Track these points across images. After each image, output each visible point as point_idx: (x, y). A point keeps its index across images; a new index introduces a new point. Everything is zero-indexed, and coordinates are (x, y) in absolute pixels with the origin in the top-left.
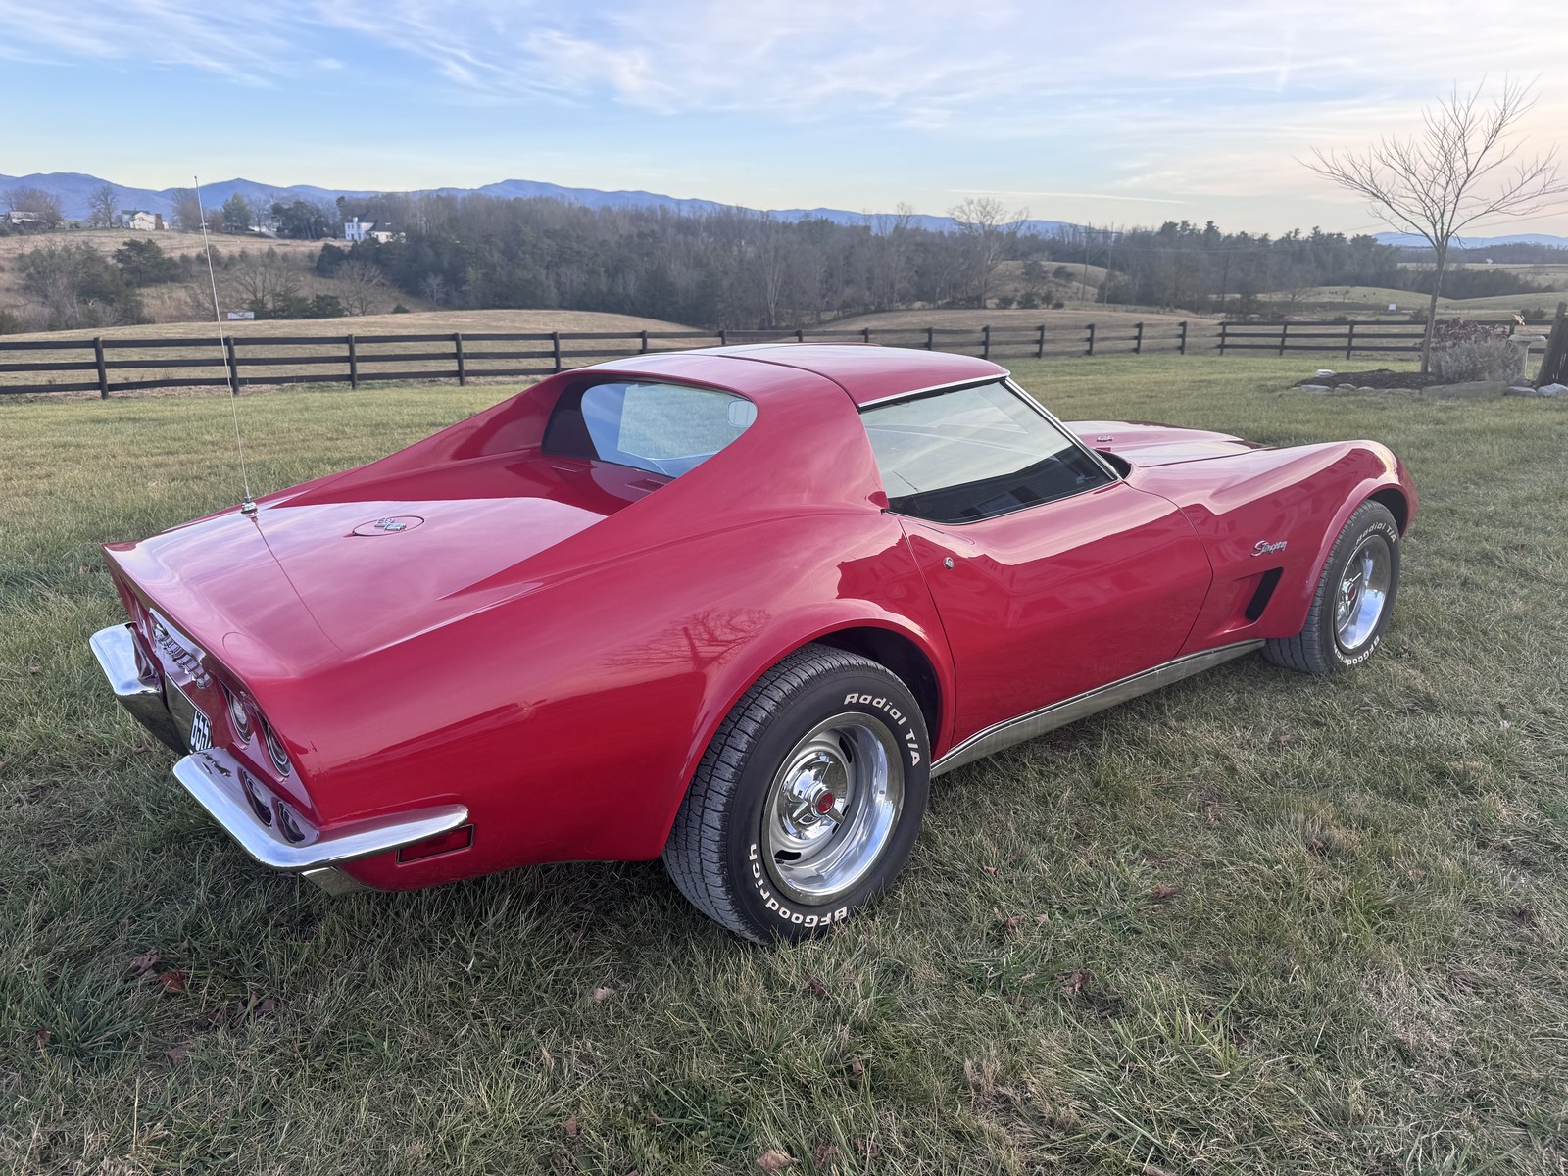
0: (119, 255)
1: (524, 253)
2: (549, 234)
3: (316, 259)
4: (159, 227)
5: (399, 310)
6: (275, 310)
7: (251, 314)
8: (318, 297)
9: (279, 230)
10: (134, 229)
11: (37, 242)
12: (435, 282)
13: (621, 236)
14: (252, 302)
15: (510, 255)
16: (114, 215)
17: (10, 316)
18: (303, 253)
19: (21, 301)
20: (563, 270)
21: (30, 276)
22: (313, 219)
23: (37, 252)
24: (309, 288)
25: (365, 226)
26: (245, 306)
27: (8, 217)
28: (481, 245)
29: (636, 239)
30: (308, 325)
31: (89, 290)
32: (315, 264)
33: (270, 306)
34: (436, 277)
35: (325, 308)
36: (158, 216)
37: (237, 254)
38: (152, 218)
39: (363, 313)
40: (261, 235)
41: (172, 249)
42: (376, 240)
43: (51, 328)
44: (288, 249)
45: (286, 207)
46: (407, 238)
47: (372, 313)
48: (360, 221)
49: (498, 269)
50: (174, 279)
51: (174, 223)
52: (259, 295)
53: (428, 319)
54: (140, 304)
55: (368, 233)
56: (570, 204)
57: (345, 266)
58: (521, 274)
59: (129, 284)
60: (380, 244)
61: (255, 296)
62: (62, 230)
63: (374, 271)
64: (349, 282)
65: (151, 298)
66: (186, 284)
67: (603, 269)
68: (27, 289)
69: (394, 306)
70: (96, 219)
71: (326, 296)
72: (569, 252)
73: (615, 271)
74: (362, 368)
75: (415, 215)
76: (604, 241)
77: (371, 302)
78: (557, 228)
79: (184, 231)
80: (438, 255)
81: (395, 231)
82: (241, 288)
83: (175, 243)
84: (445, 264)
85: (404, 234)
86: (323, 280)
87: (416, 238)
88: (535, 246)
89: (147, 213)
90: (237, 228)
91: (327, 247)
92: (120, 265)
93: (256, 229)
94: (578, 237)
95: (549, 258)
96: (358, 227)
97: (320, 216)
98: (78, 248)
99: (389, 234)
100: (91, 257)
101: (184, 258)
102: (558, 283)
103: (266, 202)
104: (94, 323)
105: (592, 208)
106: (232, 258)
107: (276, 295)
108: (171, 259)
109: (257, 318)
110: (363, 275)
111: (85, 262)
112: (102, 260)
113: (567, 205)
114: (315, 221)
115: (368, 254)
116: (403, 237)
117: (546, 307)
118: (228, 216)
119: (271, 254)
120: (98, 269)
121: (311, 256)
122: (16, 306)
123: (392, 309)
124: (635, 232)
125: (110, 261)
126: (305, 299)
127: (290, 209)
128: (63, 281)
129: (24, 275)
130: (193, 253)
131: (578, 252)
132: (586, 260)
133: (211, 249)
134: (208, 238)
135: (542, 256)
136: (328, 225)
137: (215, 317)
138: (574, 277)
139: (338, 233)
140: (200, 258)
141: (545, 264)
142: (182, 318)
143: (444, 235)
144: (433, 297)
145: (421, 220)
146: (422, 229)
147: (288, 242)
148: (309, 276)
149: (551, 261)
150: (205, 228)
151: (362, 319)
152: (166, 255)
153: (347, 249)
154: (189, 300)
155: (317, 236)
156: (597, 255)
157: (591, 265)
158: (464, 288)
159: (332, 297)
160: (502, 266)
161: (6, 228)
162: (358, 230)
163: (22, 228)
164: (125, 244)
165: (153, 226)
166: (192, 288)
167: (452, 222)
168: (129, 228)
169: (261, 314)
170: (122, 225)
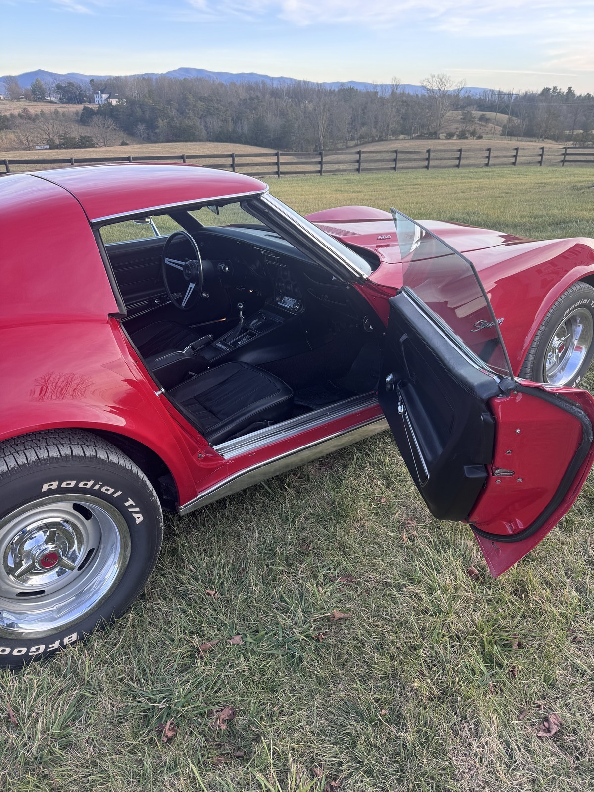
1: (189, 110)
2: (202, 99)
3: (80, 115)
5: (123, 144)
6: (60, 145)
7: (48, 147)
8: (81, 137)
9: (61, 99)
12: (142, 127)
13: (241, 99)
14: (48, 140)
15: (181, 112)
18: (73, 112)
20: (209, 119)
22: (78, 92)
24: (77, 132)
25: (105, 96)
26: (45, 142)
28: (166, 106)
29: (248, 101)
30: (77, 152)
32: (79, 118)
33: (57, 142)
34: (142, 124)
35: (85, 143)
37: (39, 113)
39: (105, 146)
40: (51, 102)
41: (6, 111)
42: (110, 104)
44: (65, 110)
45: (63, 85)
46: (127, 102)
47: (110, 145)
48: (102, 93)
49: (175, 119)
50: (7, 127)
51: (7, 96)
52: (51, 136)
53: (138, 148)
55: (106, 100)
57: (95, 119)
58: (187, 122)
60: (112, 106)
61: (49, 137)
63: (110, 121)
64: (97, 128)
66: (14, 130)
67: (231, 118)
69: (121, 141)
71: (85, 136)
72: (212, 109)
73: (237, 119)
75: (131, 89)
76: (232, 102)
77: (109, 139)
78: (206, 95)
79: (12, 101)
80: (143, 112)
81: (120, 99)
82: (42, 132)
83: (7, 107)
84: (147, 117)
85: (125, 100)
86: (84, 127)
87: (131, 103)
88: (194, 106)
90: (38, 98)
91: (85, 109)
93: (49, 99)
94: (217, 100)
95: (202, 113)
96: (101, 96)
97: (81, 91)
99: (117, 100)
101: (12, 115)
102: (206, 127)
103: (53, 83)
106: (36, 115)
107: (60, 136)
108: (5, 116)
109: (51, 149)
110: (104, 124)
114: (79, 94)
115: (107, 112)
116: (125, 102)
117: (200, 140)
118: (34, 91)
119: (56, 112)
121: (77, 113)
123: (120, 143)
124: (248, 96)
126: (74, 138)
127: (65, 87)
130: (16, 113)
131: (217, 109)
132: (221, 114)
133: (25, 110)
134: (24, 104)
135: (198, 111)
136: (86, 96)
137: (29, 148)
138: (215, 124)
139: (91, 101)
140: (20, 116)
141: (200, 116)
142: (13, 149)
143: (146, 100)
144: (141, 136)
145: (135, 92)
146: (135, 97)
147: (65, 105)
148: (77, 125)
149: (203, 115)
150: (22, 98)
151: (104, 149)
152: (3, 114)
153: (96, 110)
154: (16, 139)
155: (80, 102)
156: (227, 110)
157: (224, 116)
158: (157, 131)
159: (88, 137)
160: (177, 118)
162: (101, 98)
166: (17, 132)
167: (150, 93)
169: (53, 146)
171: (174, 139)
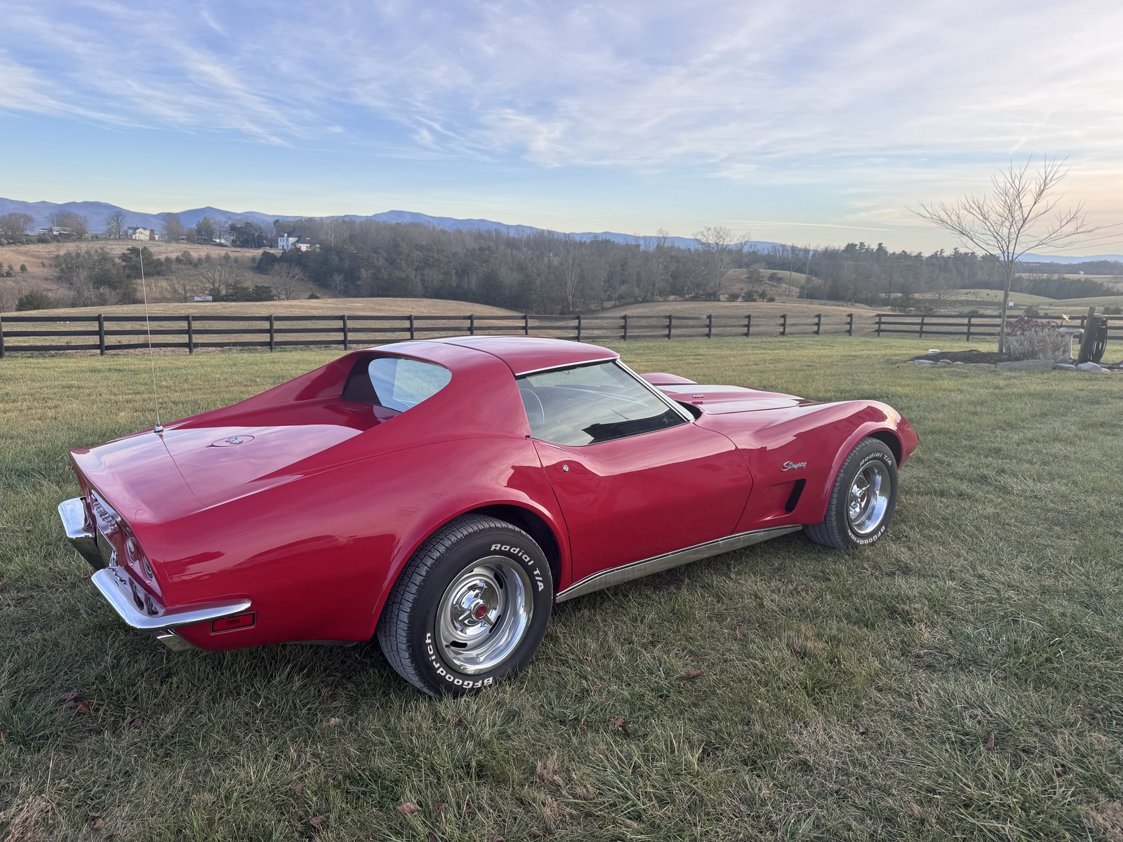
0: (124, 257)
1: (401, 260)
2: (419, 247)
3: (257, 261)
4: (152, 238)
5: (312, 297)
6: (227, 296)
7: (210, 298)
8: (256, 287)
9: (233, 241)
10: (135, 240)
11: (69, 247)
12: (338, 278)
13: (468, 250)
14: (212, 290)
15: (391, 262)
16: (122, 230)
17: (46, 297)
18: (248, 257)
19: (55, 287)
20: (426, 271)
21: (62, 270)
22: (257, 234)
23: (68, 254)
24: (251, 281)
25: (292, 240)
26: (207, 292)
27: (51, 230)
28: (372, 254)
29: (478, 252)
30: (249, 306)
31: (102, 280)
32: (256, 265)
33: (223, 292)
34: (339, 275)
35: (261, 295)
36: (152, 231)
37: (203, 257)
38: (147, 233)
39: (288, 299)
40: (221, 245)
41: (160, 253)
42: (299, 250)
43: (73, 305)
44: (238, 254)
45: (239, 226)
46: (320, 248)
47: (294, 298)
48: (289, 236)
49: (382, 270)
50: (159, 273)
51: (162, 236)
52: (217, 285)
53: (332, 303)
54: (135, 290)
55: (294, 244)
56: (434, 228)
57: (277, 266)
58: (398, 274)
59: (129, 277)
60: (302, 252)
61: (214, 286)
62: (86, 240)
63: (297, 270)
64: (278, 277)
65: (143, 286)
66: (167, 277)
67: (454, 271)
68: (59, 278)
69: (309, 294)
70: (110, 232)
71: (263, 286)
72: (431, 260)
73: (463, 272)
74: (278, 337)
75: (326, 233)
76: (456, 252)
77: (293, 291)
78: (424, 243)
79: (169, 242)
80: (341, 260)
81: (312, 243)
82: (204, 280)
83: (163, 249)
84: (346, 266)
85: (318, 246)
86: (261, 276)
87: (326, 249)
88: (408, 255)
89: (145, 229)
90: (204, 240)
91: (265, 254)
92: (124, 264)
93: (218, 241)
94: (438, 250)
95: (418, 264)
96: (287, 240)
97: (261, 233)
98: (96, 252)
99: (308, 245)
100: (104, 258)
101: (167, 259)
102: (423, 281)
103: (225, 223)
104: (103, 302)
105: (448, 230)
106: (200, 260)
107: (228, 285)
108: (158, 260)
109: (214, 300)
110: (289, 273)
111: (100, 261)
112: (112, 260)
113: (431, 228)
114: (258, 236)
115: (293, 258)
116: (318, 248)
117: (414, 296)
118: (199, 231)
119: (227, 257)
120: (109, 266)
121: (253, 259)
122: (50, 290)
123: (307, 296)
124: (477, 247)
125: (117, 261)
126: (248, 288)
127: (242, 227)
128: (84, 274)
129: (58, 270)
130: (173, 256)
131: (438, 260)
132: (443, 265)
133: (186, 254)
134: (184, 246)
135: (413, 262)
136: (266, 239)
137: (186, 300)
138: (434, 276)
139: (273, 244)
140: (178, 260)
141: (414, 268)
142: (156, 300)
143: (346, 247)
144: (336, 288)
145: (331, 236)
146: (331, 242)
147: (239, 249)
148: (252, 273)
149: (419, 266)
150: (183, 239)
151: (286, 303)
152: (155, 258)
153: (279, 255)
154: (169, 288)
155: (259, 246)
156: (451, 262)
157: (446, 268)
158: (358, 283)
159: (267, 287)
160: (385, 269)
161: (49, 238)
162: (287, 242)
163: (59, 238)
164: (128, 249)
165: (148, 238)
166: (172, 280)
167: (352, 238)
168: (132, 239)
169: (217, 298)
170: (127, 237)
171: (380, 293)
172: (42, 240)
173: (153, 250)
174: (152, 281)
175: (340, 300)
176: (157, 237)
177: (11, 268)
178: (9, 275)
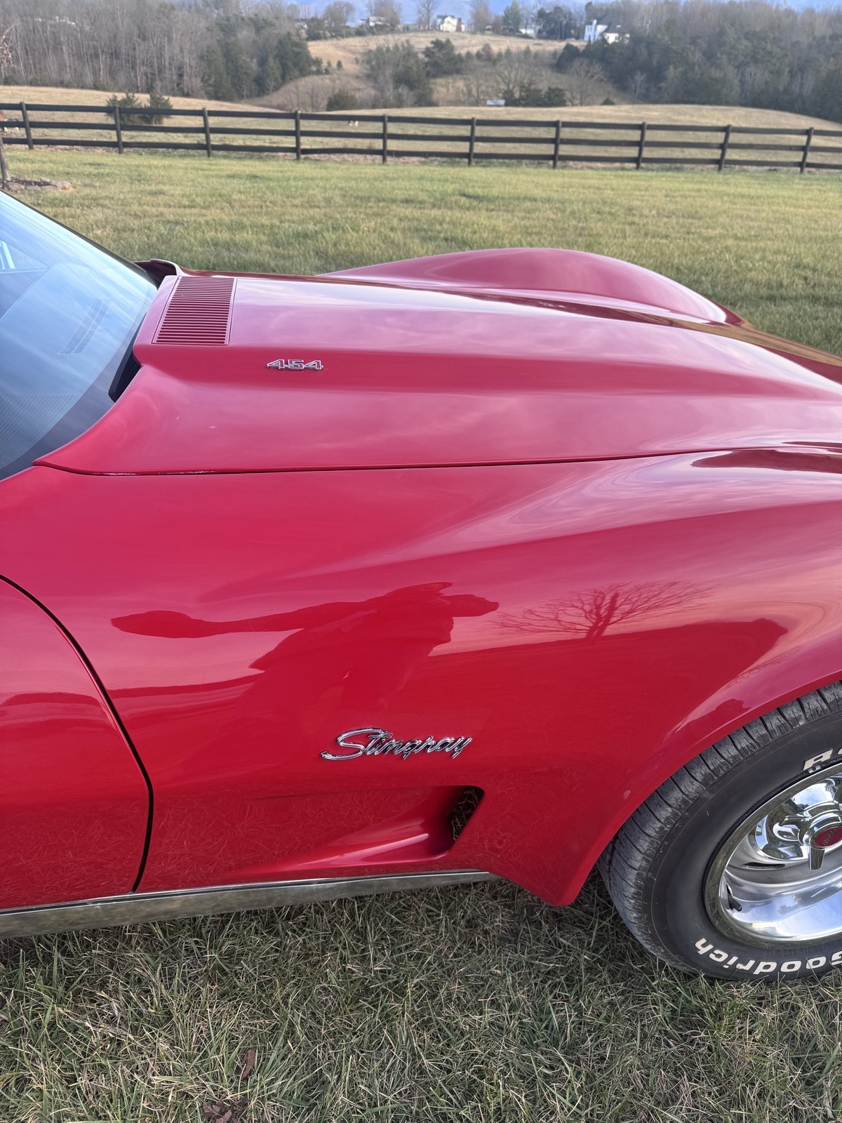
0: (428, 52)
1: (722, 54)
2: (749, 36)
3: (558, 57)
4: (459, 29)
5: (607, 102)
6: (521, 98)
7: (502, 102)
8: (550, 89)
9: (540, 32)
10: (443, 31)
11: (374, 43)
12: (640, 78)
13: (814, 38)
14: (506, 92)
15: (710, 56)
16: (431, 20)
17: (353, 97)
18: (549, 52)
19: (362, 86)
20: (751, 69)
21: (372, 68)
22: (565, 22)
23: (379, 49)
24: (546, 81)
25: (601, 28)
26: (500, 95)
27: (368, 21)
28: (688, 46)
29: (828, 41)
30: (535, 112)
31: (403, 79)
32: (556, 61)
33: (517, 95)
34: (642, 74)
35: (554, 99)
36: (460, 20)
37: (503, 51)
38: (455, 22)
39: (581, 104)
40: (526, 36)
41: (463, 47)
42: (604, 41)
43: (374, 107)
44: (540, 48)
45: (548, 11)
46: (630, 38)
47: (589, 104)
48: (598, 23)
49: (696, 68)
50: (458, 71)
51: (469, 25)
52: (511, 86)
53: (625, 111)
54: (431, 91)
55: (602, 34)
56: (778, 6)
57: (577, 63)
58: (715, 73)
59: (428, 75)
60: (608, 44)
61: (508, 87)
62: (398, 32)
63: (597, 68)
64: (576, 76)
65: (442, 87)
66: (465, 76)
67: (788, 69)
68: (368, 76)
69: (604, 99)
70: (420, 22)
71: (556, 89)
72: (762, 53)
73: (799, 70)
74: (565, 150)
75: (642, 18)
76: (797, 42)
77: (589, 95)
78: (758, 29)
79: (474, 33)
80: (650, 54)
81: (621, 33)
82: (500, 80)
83: (466, 42)
84: (655, 63)
85: (628, 36)
86: (559, 75)
87: (636, 40)
88: (733, 47)
89: (453, 17)
90: (510, 30)
91: (568, 47)
92: (426, 60)
93: (523, 31)
94: (774, 38)
95: (743, 58)
96: (596, 29)
97: (571, 20)
98: (403, 45)
99: (617, 35)
100: (409, 53)
101: (468, 54)
102: (742, 82)
103: (534, 8)
104: (400, 104)
105: (796, 10)
106: (500, 55)
107: (522, 87)
108: (459, 55)
109: (506, 105)
110: (588, 72)
111: (404, 57)
112: (415, 55)
113: (774, 7)
114: (567, 24)
115: (600, 52)
116: (627, 38)
117: (727, 103)
118: (506, 20)
119: (527, 51)
120: (412, 61)
121: (554, 54)
122: (359, 90)
123: (601, 101)
124: (830, 32)
125: (421, 56)
126: (540, 91)
127: (550, 13)
128: (389, 71)
129: (368, 67)
130: (474, 50)
131: (770, 53)
132: (774, 60)
133: (487, 47)
134: (488, 38)
135: (736, 56)
136: (575, 28)
137: (477, 103)
138: (758, 76)
139: (579, 37)
140: (478, 55)
141: (737, 64)
142: (456, 103)
143: (659, 36)
144: (635, 91)
145: (647, 23)
146: (645, 31)
147: (542, 42)
148: (549, 72)
149: (743, 61)
150: (489, 29)
151: (575, 109)
152: (457, 53)
153: (582, 49)
154: (465, 89)
155: (563, 38)
156: (786, 55)
157: (778, 65)
158: (663, 85)
159: (560, 90)
160: (700, 66)
161: (365, 30)
162: (594, 31)
163: (375, 30)
164: (432, 42)
165: (454, 29)
166: (469, 79)
167: (670, 24)
168: (439, 30)
169: (511, 102)
170: (436, 28)
171: (685, 99)
172: (359, 33)
173: (454, 43)
174: (450, 81)
175: (636, 107)
176: (463, 27)
177: (329, 64)
178: (327, 72)
